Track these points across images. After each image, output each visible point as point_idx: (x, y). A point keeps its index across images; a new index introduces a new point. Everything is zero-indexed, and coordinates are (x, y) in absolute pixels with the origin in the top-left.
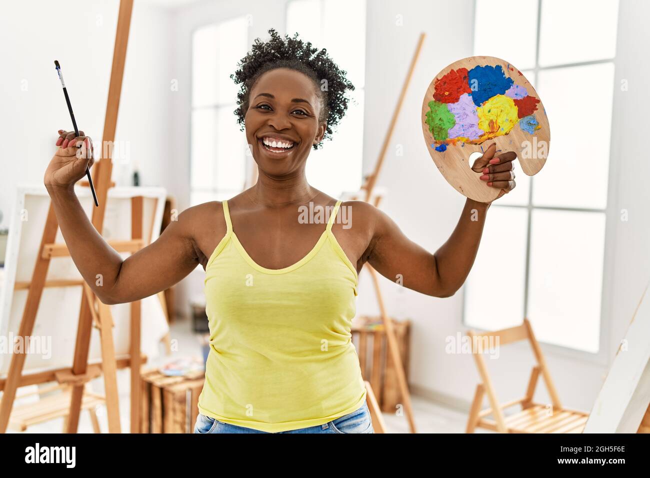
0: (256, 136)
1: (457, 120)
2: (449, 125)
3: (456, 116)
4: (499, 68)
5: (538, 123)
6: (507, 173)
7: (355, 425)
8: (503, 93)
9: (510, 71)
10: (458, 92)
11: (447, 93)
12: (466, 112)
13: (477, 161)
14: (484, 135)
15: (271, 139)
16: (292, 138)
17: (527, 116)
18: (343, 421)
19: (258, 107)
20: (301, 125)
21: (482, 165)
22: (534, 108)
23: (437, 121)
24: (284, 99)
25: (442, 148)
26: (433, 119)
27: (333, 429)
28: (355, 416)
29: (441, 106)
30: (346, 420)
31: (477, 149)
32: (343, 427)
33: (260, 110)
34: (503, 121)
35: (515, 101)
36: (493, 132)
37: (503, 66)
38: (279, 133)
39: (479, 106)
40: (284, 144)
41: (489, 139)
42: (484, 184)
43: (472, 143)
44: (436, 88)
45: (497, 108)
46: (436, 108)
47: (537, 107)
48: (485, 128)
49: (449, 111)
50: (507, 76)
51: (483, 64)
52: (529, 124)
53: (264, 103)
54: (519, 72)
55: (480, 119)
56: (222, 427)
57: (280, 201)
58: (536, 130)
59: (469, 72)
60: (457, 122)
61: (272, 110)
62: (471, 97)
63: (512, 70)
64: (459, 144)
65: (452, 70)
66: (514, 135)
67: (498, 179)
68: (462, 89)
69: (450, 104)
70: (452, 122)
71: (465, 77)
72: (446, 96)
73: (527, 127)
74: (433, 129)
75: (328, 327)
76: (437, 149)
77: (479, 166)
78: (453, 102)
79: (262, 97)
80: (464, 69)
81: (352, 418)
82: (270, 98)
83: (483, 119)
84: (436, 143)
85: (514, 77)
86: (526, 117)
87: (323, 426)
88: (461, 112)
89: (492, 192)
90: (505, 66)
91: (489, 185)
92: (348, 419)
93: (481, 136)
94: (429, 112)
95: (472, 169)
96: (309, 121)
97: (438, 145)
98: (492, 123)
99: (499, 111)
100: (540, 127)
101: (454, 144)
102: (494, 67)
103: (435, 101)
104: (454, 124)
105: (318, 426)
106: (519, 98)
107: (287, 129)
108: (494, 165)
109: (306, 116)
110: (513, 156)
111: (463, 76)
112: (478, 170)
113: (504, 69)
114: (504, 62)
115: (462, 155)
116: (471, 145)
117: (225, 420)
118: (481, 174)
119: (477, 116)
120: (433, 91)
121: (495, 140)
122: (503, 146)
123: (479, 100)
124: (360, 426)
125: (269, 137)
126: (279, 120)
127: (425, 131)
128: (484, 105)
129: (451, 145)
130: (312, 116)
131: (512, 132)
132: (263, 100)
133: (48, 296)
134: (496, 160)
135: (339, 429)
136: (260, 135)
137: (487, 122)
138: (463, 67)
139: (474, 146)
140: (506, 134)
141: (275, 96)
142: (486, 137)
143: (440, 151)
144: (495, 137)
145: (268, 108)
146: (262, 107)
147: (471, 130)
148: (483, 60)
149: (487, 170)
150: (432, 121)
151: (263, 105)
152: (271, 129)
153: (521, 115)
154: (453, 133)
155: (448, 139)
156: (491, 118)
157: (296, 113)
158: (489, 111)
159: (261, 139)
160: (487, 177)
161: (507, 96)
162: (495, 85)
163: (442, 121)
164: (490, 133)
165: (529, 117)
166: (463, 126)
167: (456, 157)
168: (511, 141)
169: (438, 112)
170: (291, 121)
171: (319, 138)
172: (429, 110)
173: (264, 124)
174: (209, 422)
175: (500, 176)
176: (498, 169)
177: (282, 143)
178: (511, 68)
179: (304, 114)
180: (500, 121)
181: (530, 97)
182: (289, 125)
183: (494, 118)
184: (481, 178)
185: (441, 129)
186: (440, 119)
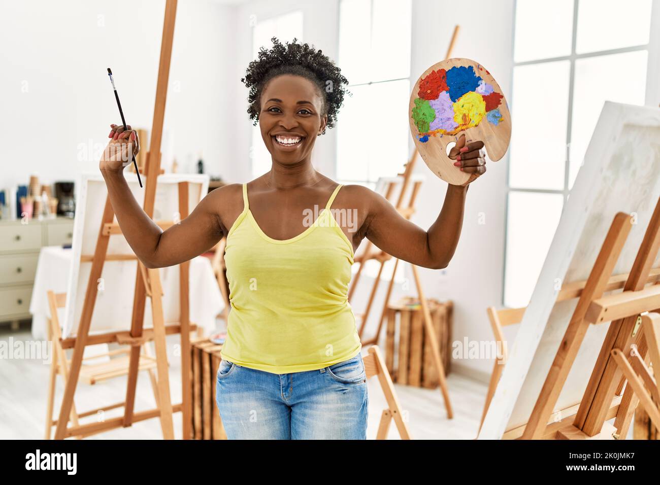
0: (270, 135)
1: (437, 115)
2: (431, 119)
3: (436, 111)
4: (471, 68)
5: (502, 116)
6: (475, 160)
7: (348, 371)
8: (474, 90)
9: (480, 71)
10: (438, 90)
11: (429, 91)
12: (444, 108)
13: (453, 150)
14: (458, 127)
15: (282, 137)
17: (492, 109)
18: (338, 367)
19: (269, 110)
20: (306, 122)
21: (456, 153)
22: (499, 103)
23: (421, 116)
24: (290, 102)
25: (425, 140)
26: (418, 114)
27: (330, 373)
28: (349, 364)
29: (424, 103)
30: (340, 367)
31: (453, 139)
32: (338, 372)
33: (271, 112)
34: (474, 115)
35: (484, 97)
36: (465, 124)
37: (474, 66)
38: (289, 132)
39: (455, 102)
40: (294, 140)
41: (462, 130)
42: (458, 170)
43: (448, 134)
44: (420, 87)
45: (469, 103)
46: (421, 104)
47: (501, 102)
48: (459, 121)
49: (430, 107)
50: (477, 75)
51: (458, 65)
52: (494, 116)
53: (274, 107)
54: (487, 72)
55: (455, 113)
56: (239, 369)
57: (289, 184)
58: (500, 121)
59: (447, 72)
61: (281, 112)
62: (448, 94)
63: (481, 69)
64: (438, 135)
65: (433, 71)
66: (482, 126)
67: (469, 164)
68: (441, 87)
69: (431, 101)
70: (433, 116)
71: (444, 77)
72: (429, 94)
73: (492, 119)
74: (418, 123)
75: (324, 289)
76: (421, 140)
77: (454, 154)
78: (434, 99)
79: (272, 101)
80: (443, 70)
81: (346, 365)
82: (279, 103)
83: (458, 113)
84: (420, 134)
85: (482, 75)
86: (492, 111)
87: (321, 370)
88: (440, 107)
89: (464, 177)
90: (476, 66)
91: (461, 170)
92: (343, 366)
93: (456, 128)
94: (414, 108)
95: (449, 157)
96: (312, 118)
97: (422, 137)
98: (465, 117)
99: (471, 106)
100: (503, 119)
101: (434, 135)
102: (467, 67)
103: (419, 99)
104: (435, 118)
105: (317, 370)
106: (487, 94)
107: (295, 128)
108: (465, 153)
109: (309, 115)
110: (481, 145)
111: (442, 76)
112: (453, 158)
113: (475, 69)
114: (474, 63)
115: (440, 145)
116: (448, 136)
117: (241, 364)
118: (456, 161)
119: (453, 110)
120: (418, 90)
121: (467, 131)
122: (472, 136)
123: (454, 97)
124: (353, 372)
125: (281, 135)
126: (288, 120)
127: (411, 124)
128: (458, 101)
129: (432, 135)
130: (315, 114)
131: (481, 123)
132: (272, 104)
133: (109, 267)
134: (465, 148)
135: (334, 373)
136: (273, 133)
137: (461, 116)
138: (442, 68)
139: (450, 136)
140: (476, 126)
141: (283, 101)
142: (460, 129)
143: (423, 142)
144: (467, 128)
145: (277, 109)
146: (273, 110)
147: (448, 123)
148: (458, 62)
149: (459, 157)
150: (417, 116)
151: (274, 109)
152: (282, 129)
153: (488, 109)
154: (434, 126)
155: (429, 131)
156: (464, 112)
157: (302, 113)
158: (463, 106)
159: (275, 137)
160: (459, 163)
161: (476, 93)
162: (468, 83)
163: (425, 115)
164: (463, 125)
165: (495, 110)
166: (441, 119)
167: (436, 146)
168: (480, 132)
169: (422, 108)
170: (297, 120)
171: (322, 129)
172: (415, 106)
173: (276, 125)
175: (470, 162)
176: (468, 156)
177: (292, 139)
178: (480, 68)
179: (308, 113)
180: (471, 115)
181: (496, 93)
182: (296, 125)
183: (466, 112)
184: (455, 164)
185: (424, 122)
186: (424, 114)
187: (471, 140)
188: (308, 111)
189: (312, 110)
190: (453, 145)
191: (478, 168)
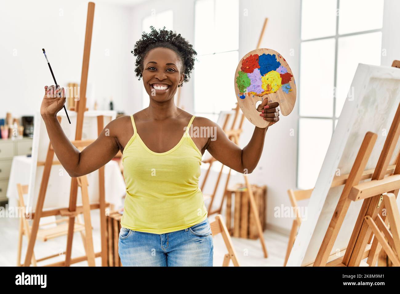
0: (149, 84)
1: (252, 82)
2: (248, 85)
3: (251, 80)
4: (274, 56)
5: (291, 88)
6: (273, 114)
7: (201, 229)
8: (275, 70)
9: (279, 58)
10: (253, 67)
11: (248, 67)
12: (256, 79)
14: (264, 92)
15: (157, 85)
16: (167, 83)
17: (286, 83)
18: (196, 227)
19: (149, 69)
20: (172, 76)
21: (262, 108)
22: (290, 80)
23: (242, 82)
24: (162, 64)
25: (243, 97)
26: (240, 81)
27: (191, 231)
28: (202, 225)
29: (244, 74)
30: (197, 227)
31: (260, 99)
32: (196, 230)
33: (150, 70)
34: (274, 85)
35: (281, 75)
36: (268, 91)
37: (276, 55)
38: (161, 82)
39: (263, 76)
40: (164, 87)
41: (266, 94)
42: (262, 118)
43: (258, 95)
44: (242, 64)
45: (272, 78)
46: (242, 75)
47: (291, 79)
48: (265, 88)
49: (248, 77)
50: (278, 60)
51: (267, 53)
52: (286, 88)
53: (152, 67)
54: (284, 59)
56: (134, 233)
57: (161, 116)
58: (289, 91)
59: (259, 57)
60: (251, 84)
61: (156, 70)
62: (259, 70)
63: (281, 57)
64: (252, 95)
65: (251, 55)
66: (279, 93)
67: (268, 116)
68: (255, 66)
69: (249, 73)
70: (249, 83)
71: (257, 60)
72: (247, 69)
73: (285, 89)
74: (239, 86)
75: (186, 182)
76: (240, 97)
77: (260, 109)
78: (250, 73)
79: (151, 63)
80: (257, 55)
81: (200, 225)
82: (155, 64)
83: (264, 83)
84: (240, 94)
85: (281, 61)
86: (285, 84)
87: (185, 230)
88: (254, 78)
89: (265, 123)
90: (277, 55)
91: (264, 119)
92: (198, 226)
93: (263, 92)
94: (238, 77)
95: (257, 110)
96: (176, 74)
98: (268, 86)
99: (273, 80)
100: (291, 90)
102: (272, 55)
103: (241, 71)
104: (250, 84)
105: (183, 230)
106: (283, 73)
107: (165, 79)
108: (266, 109)
109: (174, 72)
110: (277, 104)
111: (256, 59)
112: (259, 111)
113: (277, 57)
114: (277, 53)
115: (252, 101)
116: (257, 97)
117: (135, 230)
118: (261, 113)
119: (262, 81)
120: (241, 66)
121: (269, 95)
122: (272, 98)
123: (263, 73)
124: (204, 229)
126: (160, 75)
127: (235, 87)
128: (265, 75)
129: (248, 95)
130: (177, 71)
131: (278, 91)
132: (151, 65)
134: (267, 106)
135: (193, 231)
136: (151, 83)
137: (266, 85)
138: (257, 54)
139: (259, 97)
140: (275, 92)
141: (157, 63)
142: (265, 93)
143: (242, 99)
144: (269, 93)
146: (151, 69)
147: (258, 88)
148: (267, 51)
149: (263, 111)
150: (239, 82)
151: (152, 68)
152: (157, 80)
153: (283, 83)
154: (249, 89)
155: (246, 92)
157: (169, 71)
158: (268, 79)
159: (152, 85)
160: (263, 114)
161: (277, 72)
162: (272, 65)
163: (244, 82)
164: (267, 91)
166: (254, 86)
167: (250, 102)
168: (277, 97)
169: (242, 77)
170: (166, 75)
171: (181, 82)
172: (238, 75)
173: (153, 77)
174: (127, 231)
175: (269, 115)
176: (269, 111)
177: (163, 87)
178: (280, 57)
179: (173, 70)
180: (272, 85)
181: (288, 73)
182: (166, 77)
183: (269, 83)
184: (260, 115)
185: (243, 87)
187: (271, 101)
188: (173, 69)
189: (175, 69)
190: (260, 102)
191: (274, 118)
